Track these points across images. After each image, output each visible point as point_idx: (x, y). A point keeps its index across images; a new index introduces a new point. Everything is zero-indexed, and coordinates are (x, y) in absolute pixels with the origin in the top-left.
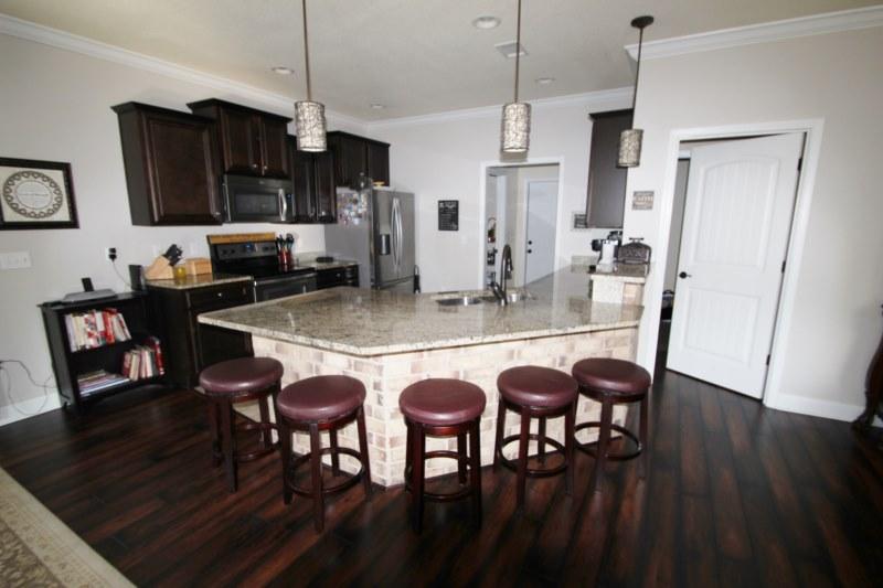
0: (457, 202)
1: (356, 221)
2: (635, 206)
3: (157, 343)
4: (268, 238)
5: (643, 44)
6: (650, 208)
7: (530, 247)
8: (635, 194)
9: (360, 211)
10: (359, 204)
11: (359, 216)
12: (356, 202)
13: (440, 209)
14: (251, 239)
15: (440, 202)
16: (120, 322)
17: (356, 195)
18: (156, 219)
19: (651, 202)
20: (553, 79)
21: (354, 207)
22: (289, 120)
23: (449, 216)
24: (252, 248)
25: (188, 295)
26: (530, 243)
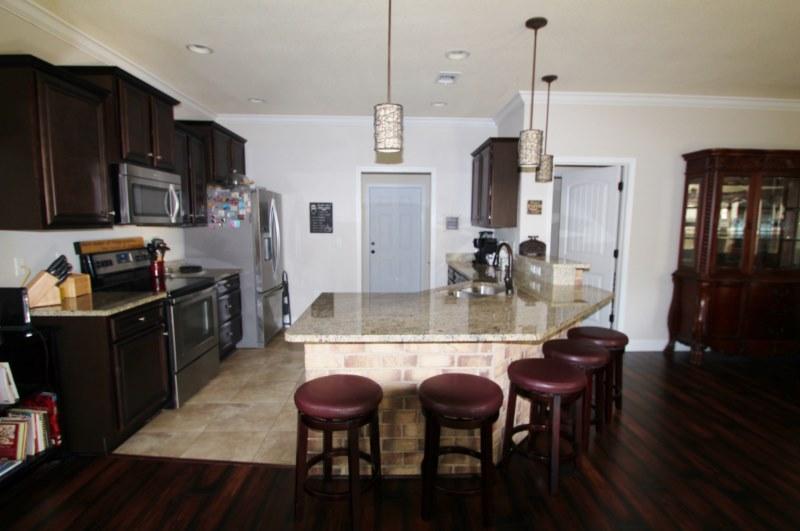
0: (331, 205)
1: (236, 223)
2: (530, 212)
3: (54, 398)
4: (136, 244)
5: (536, 92)
6: (540, 213)
7: (373, 248)
8: (529, 202)
9: (242, 212)
10: (240, 204)
11: (241, 218)
12: (235, 202)
13: (311, 212)
14: (122, 246)
15: (311, 204)
16: (7, 375)
17: (235, 195)
18: (49, 221)
19: (540, 209)
20: (446, 104)
21: (234, 208)
22: (176, 103)
23: (321, 219)
24: (127, 257)
25: (113, 322)
26: (373, 244)
